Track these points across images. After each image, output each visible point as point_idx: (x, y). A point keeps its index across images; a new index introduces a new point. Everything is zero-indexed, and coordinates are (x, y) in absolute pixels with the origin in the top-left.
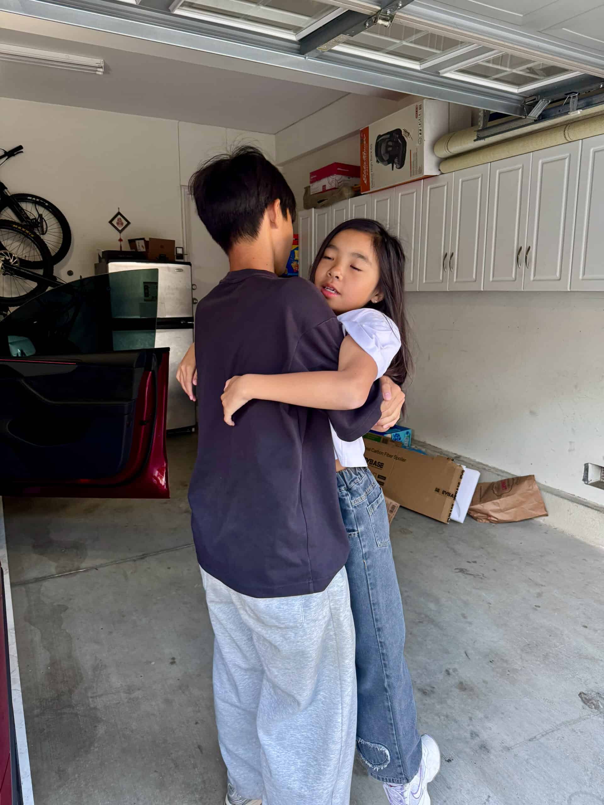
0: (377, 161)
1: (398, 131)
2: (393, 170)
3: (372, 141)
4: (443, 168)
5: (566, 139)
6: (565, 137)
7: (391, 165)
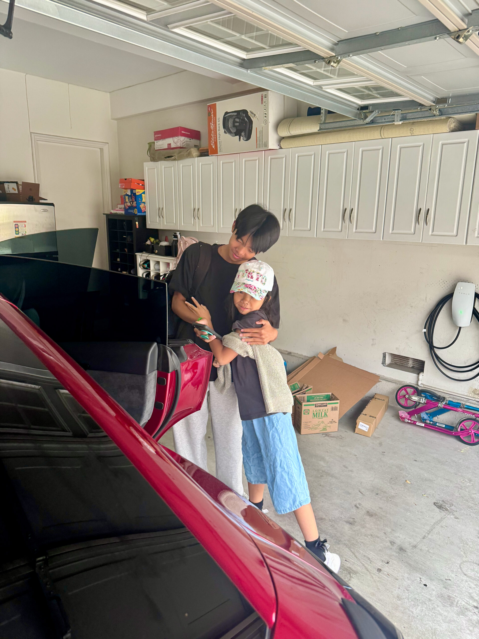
0: (225, 132)
1: (245, 112)
2: (240, 141)
3: (220, 116)
4: (283, 144)
5: (381, 137)
6: (381, 135)
7: (238, 137)
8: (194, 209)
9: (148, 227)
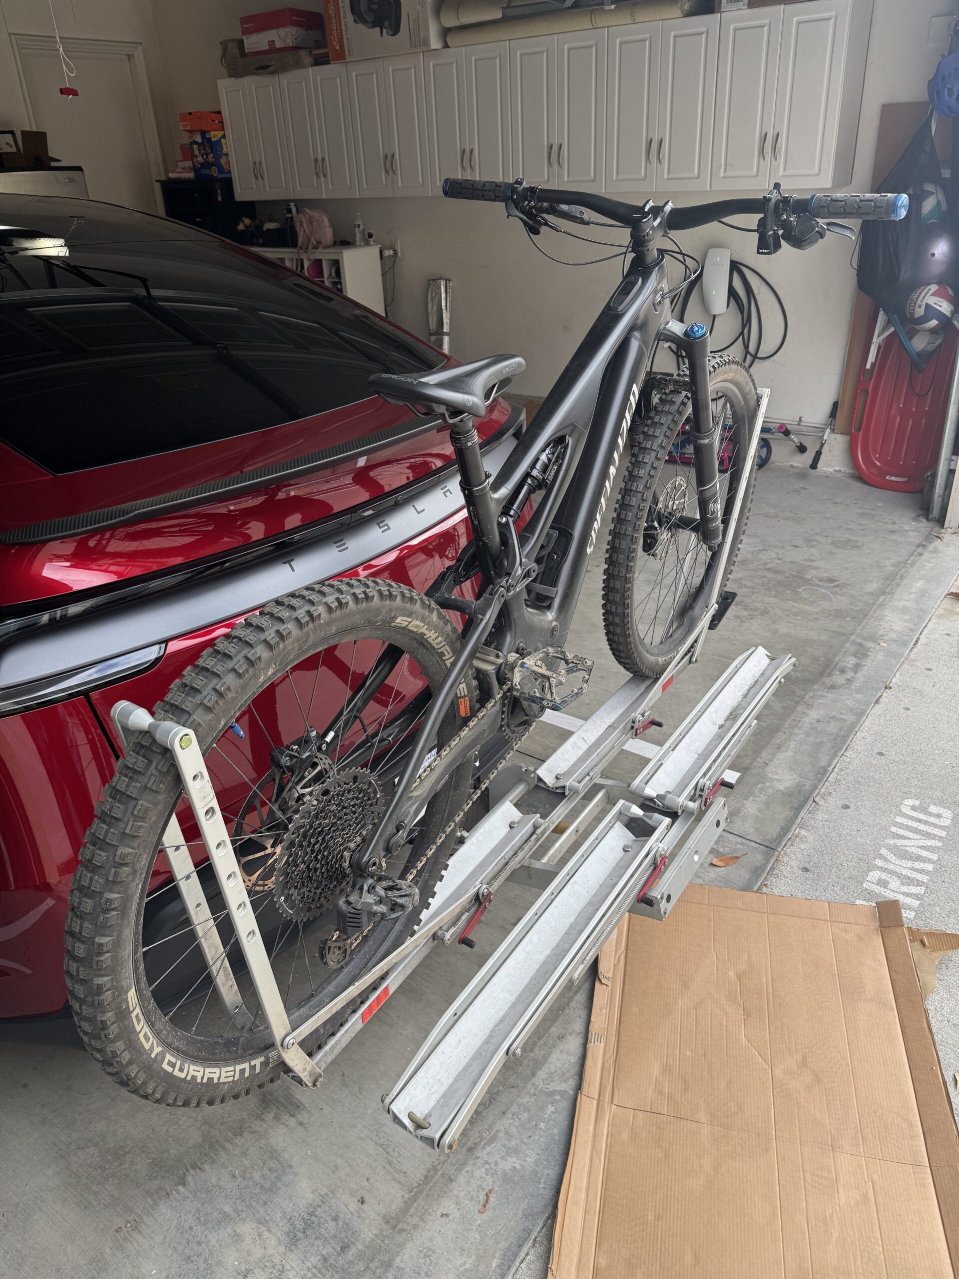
0: (355, 21)
2: (382, 36)
4: (449, 40)
5: (593, 26)
6: (592, 23)
7: (378, 29)
8: (316, 160)
9: (238, 198)
